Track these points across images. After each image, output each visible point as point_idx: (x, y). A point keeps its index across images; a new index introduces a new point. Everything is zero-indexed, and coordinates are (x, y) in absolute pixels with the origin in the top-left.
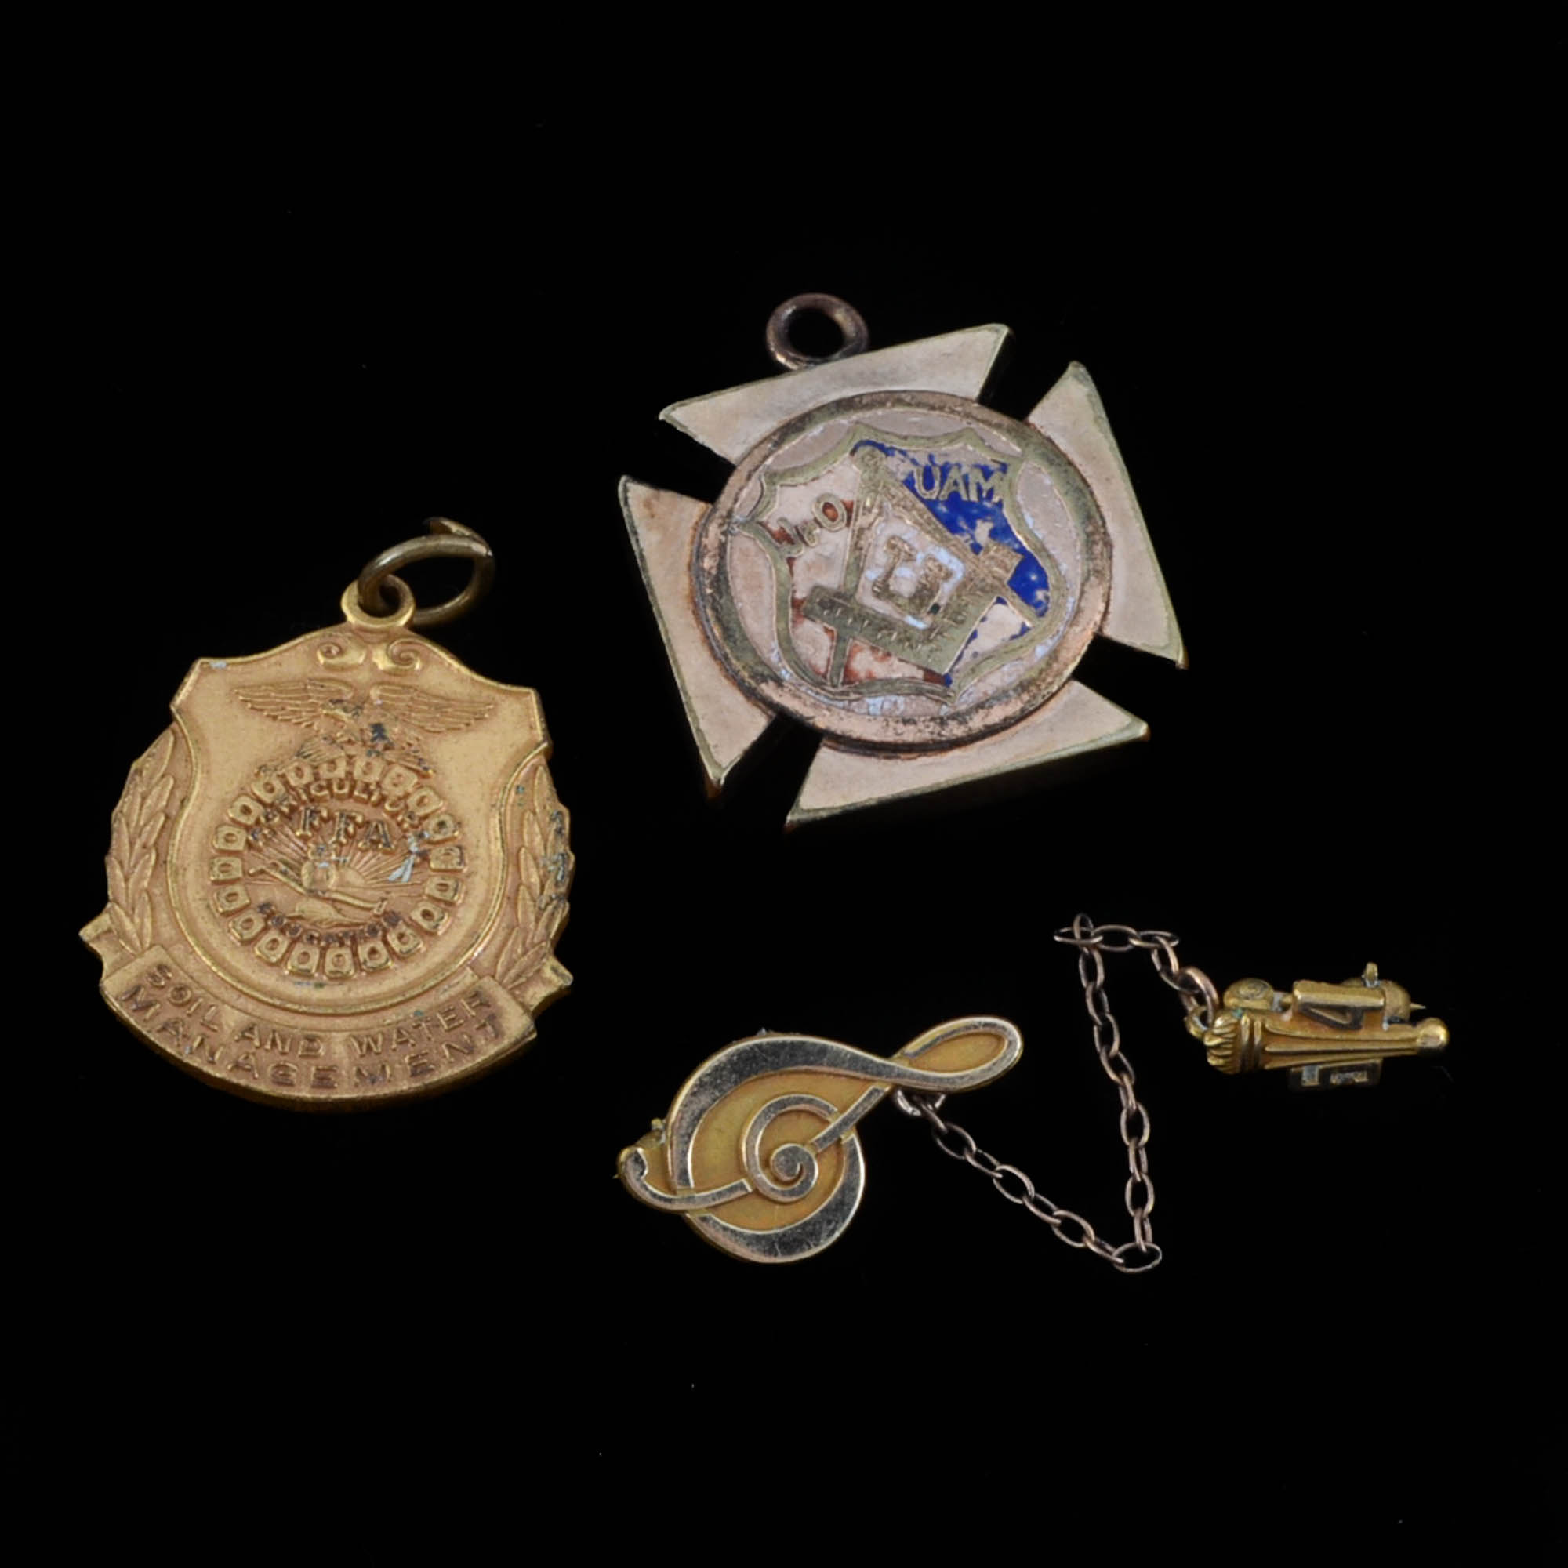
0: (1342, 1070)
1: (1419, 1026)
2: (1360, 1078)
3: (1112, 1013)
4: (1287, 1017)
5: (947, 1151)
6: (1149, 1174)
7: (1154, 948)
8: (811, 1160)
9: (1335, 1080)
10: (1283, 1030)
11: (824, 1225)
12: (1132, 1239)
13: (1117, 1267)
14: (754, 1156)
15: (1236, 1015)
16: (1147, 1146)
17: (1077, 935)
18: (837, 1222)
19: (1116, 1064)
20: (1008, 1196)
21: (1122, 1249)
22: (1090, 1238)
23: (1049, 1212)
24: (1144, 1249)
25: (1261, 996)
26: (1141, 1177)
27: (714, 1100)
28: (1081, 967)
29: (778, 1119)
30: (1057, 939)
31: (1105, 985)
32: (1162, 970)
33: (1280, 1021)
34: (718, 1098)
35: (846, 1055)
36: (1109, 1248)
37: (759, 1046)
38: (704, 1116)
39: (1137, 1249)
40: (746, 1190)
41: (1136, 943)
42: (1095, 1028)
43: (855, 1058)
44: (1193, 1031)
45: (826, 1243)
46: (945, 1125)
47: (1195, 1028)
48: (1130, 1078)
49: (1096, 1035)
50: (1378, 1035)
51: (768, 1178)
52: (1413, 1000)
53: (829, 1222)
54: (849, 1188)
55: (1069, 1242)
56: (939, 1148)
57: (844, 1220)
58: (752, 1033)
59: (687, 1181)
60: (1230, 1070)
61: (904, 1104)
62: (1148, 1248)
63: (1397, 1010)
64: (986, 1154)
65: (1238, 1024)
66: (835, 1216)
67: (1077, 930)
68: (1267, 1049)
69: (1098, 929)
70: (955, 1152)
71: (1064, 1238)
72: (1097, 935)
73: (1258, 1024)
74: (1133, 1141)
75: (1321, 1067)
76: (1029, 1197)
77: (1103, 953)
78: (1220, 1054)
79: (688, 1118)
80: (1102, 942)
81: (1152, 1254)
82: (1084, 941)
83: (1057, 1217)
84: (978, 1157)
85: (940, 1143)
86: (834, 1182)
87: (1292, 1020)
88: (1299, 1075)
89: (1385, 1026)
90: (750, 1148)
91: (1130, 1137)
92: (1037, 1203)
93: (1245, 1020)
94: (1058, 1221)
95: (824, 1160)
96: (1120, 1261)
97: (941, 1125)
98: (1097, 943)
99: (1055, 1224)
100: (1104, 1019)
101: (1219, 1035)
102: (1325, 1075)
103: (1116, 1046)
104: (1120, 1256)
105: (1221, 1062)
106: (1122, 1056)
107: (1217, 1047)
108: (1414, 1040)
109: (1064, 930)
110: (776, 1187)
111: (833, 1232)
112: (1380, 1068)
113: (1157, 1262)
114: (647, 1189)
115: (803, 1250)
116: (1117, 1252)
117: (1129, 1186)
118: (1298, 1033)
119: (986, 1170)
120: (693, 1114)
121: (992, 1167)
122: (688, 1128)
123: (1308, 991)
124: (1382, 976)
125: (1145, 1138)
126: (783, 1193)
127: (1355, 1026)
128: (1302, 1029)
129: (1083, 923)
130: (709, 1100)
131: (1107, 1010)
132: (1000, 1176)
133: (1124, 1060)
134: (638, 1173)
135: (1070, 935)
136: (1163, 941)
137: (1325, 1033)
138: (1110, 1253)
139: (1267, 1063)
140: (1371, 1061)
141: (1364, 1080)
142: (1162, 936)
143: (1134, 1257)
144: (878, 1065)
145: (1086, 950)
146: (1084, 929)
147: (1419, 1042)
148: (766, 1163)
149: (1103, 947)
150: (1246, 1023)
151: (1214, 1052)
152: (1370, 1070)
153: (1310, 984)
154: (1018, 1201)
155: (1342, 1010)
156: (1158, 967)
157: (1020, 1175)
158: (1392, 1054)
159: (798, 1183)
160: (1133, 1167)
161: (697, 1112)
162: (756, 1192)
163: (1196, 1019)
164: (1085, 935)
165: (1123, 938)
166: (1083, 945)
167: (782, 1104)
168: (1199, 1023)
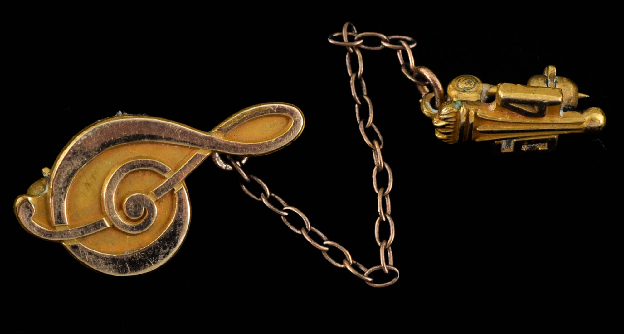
0: (530, 142)
1: (585, 114)
2: (541, 147)
3: (368, 95)
4: (493, 107)
5: (250, 195)
6: (392, 216)
7: (399, 49)
8: (152, 205)
9: (525, 148)
10: (489, 116)
11: (162, 249)
12: (379, 263)
13: (368, 283)
14: (112, 202)
15: (457, 106)
16: (391, 194)
17: (345, 39)
18: (170, 248)
19: (370, 132)
20: (292, 228)
21: (371, 269)
22: (349, 262)
23: (320, 241)
24: (387, 271)
25: (474, 89)
26: (386, 218)
27: (83, 163)
28: (347, 61)
29: (130, 175)
30: (331, 41)
31: (363, 75)
32: (403, 64)
33: (487, 110)
34: (86, 161)
35: (178, 131)
36: (363, 268)
37: (116, 125)
38: (76, 175)
39: (381, 271)
40: (106, 226)
41: (386, 45)
42: (356, 106)
43: (184, 133)
44: (425, 112)
45: (162, 262)
46: (249, 177)
47: (427, 110)
48: (380, 143)
49: (357, 111)
50: (557, 120)
51: (122, 217)
52: (580, 91)
53: (165, 248)
54: (178, 223)
55: (334, 263)
56: (243, 192)
57: (175, 246)
58: (111, 114)
59: (63, 219)
60: (452, 142)
61: (220, 163)
62: (390, 270)
63: (569, 100)
64: (277, 197)
65: (458, 112)
66: (169, 243)
67: (345, 33)
68: (478, 129)
69: (360, 35)
70: (255, 195)
71: (330, 260)
72: (359, 39)
73: (472, 112)
74: (382, 190)
75: (515, 140)
76: (306, 230)
77: (362, 51)
78: (444, 132)
79: (64, 176)
80: (363, 44)
81: (392, 274)
82: (350, 44)
83: (326, 246)
84: (271, 200)
85: (244, 188)
86: (169, 219)
87: (495, 110)
88: (500, 145)
89: (562, 113)
90: (109, 197)
91: (379, 188)
92: (312, 234)
93: (462, 110)
94: (327, 249)
95: (162, 204)
96: (370, 279)
97: (246, 177)
98: (359, 45)
99: (324, 251)
100: (362, 100)
101: (445, 120)
102: (518, 145)
103: (370, 119)
104: (369, 276)
105: (445, 137)
106: (374, 126)
107: (443, 127)
108: (582, 123)
109: (336, 35)
110: (127, 224)
111: (167, 254)
112: (557, 140)
113: (395, 280)
114: (34, 226)
115: (145, 268)
116: (367, 272)
117: (377, 224)
118: (500, 119)
119: (276, 210)
120: (68, 174)
121: (281, 207)
122: (64, 182)
123: (509, 91)
124: (559, 74)
125: (390, 188)
126: (132, 229)
127: (541, 114)
128: (503, 116)
129: (350, 30)
130: (80, 163)
131: (365, 93)
132: (286, 214)
133: (376, 130)
134: (28, 215)
135: (340, 39)
136: (405, 45)
137: (519, 118)
138: (363, 273)
139: (477, 137)
140: (551, 137)
141: (546, 148)
142: (405, 40)
143: (379, 276)
144: (201, 138)
145: (351, 50)
146: (350, 34)
147: (585, 125)
148: (120, 207)
149: (363, 46)
150: (463, 112)
151: (439, 130)
152: (551, 142)
153: (510, 86)
154: (299, 232)
155: (532, 103)
156: (401, 62)
157: (301, 214)
158: (565, 132)
159: (142, 221)
160: (380, 209)
161: (71, 171)
162: (113, 227)
163: (428, 103)
164: (351, 39)
165: (378, 41)
166: (349, 46)
167: (132, 166)
168: (430, 107)
